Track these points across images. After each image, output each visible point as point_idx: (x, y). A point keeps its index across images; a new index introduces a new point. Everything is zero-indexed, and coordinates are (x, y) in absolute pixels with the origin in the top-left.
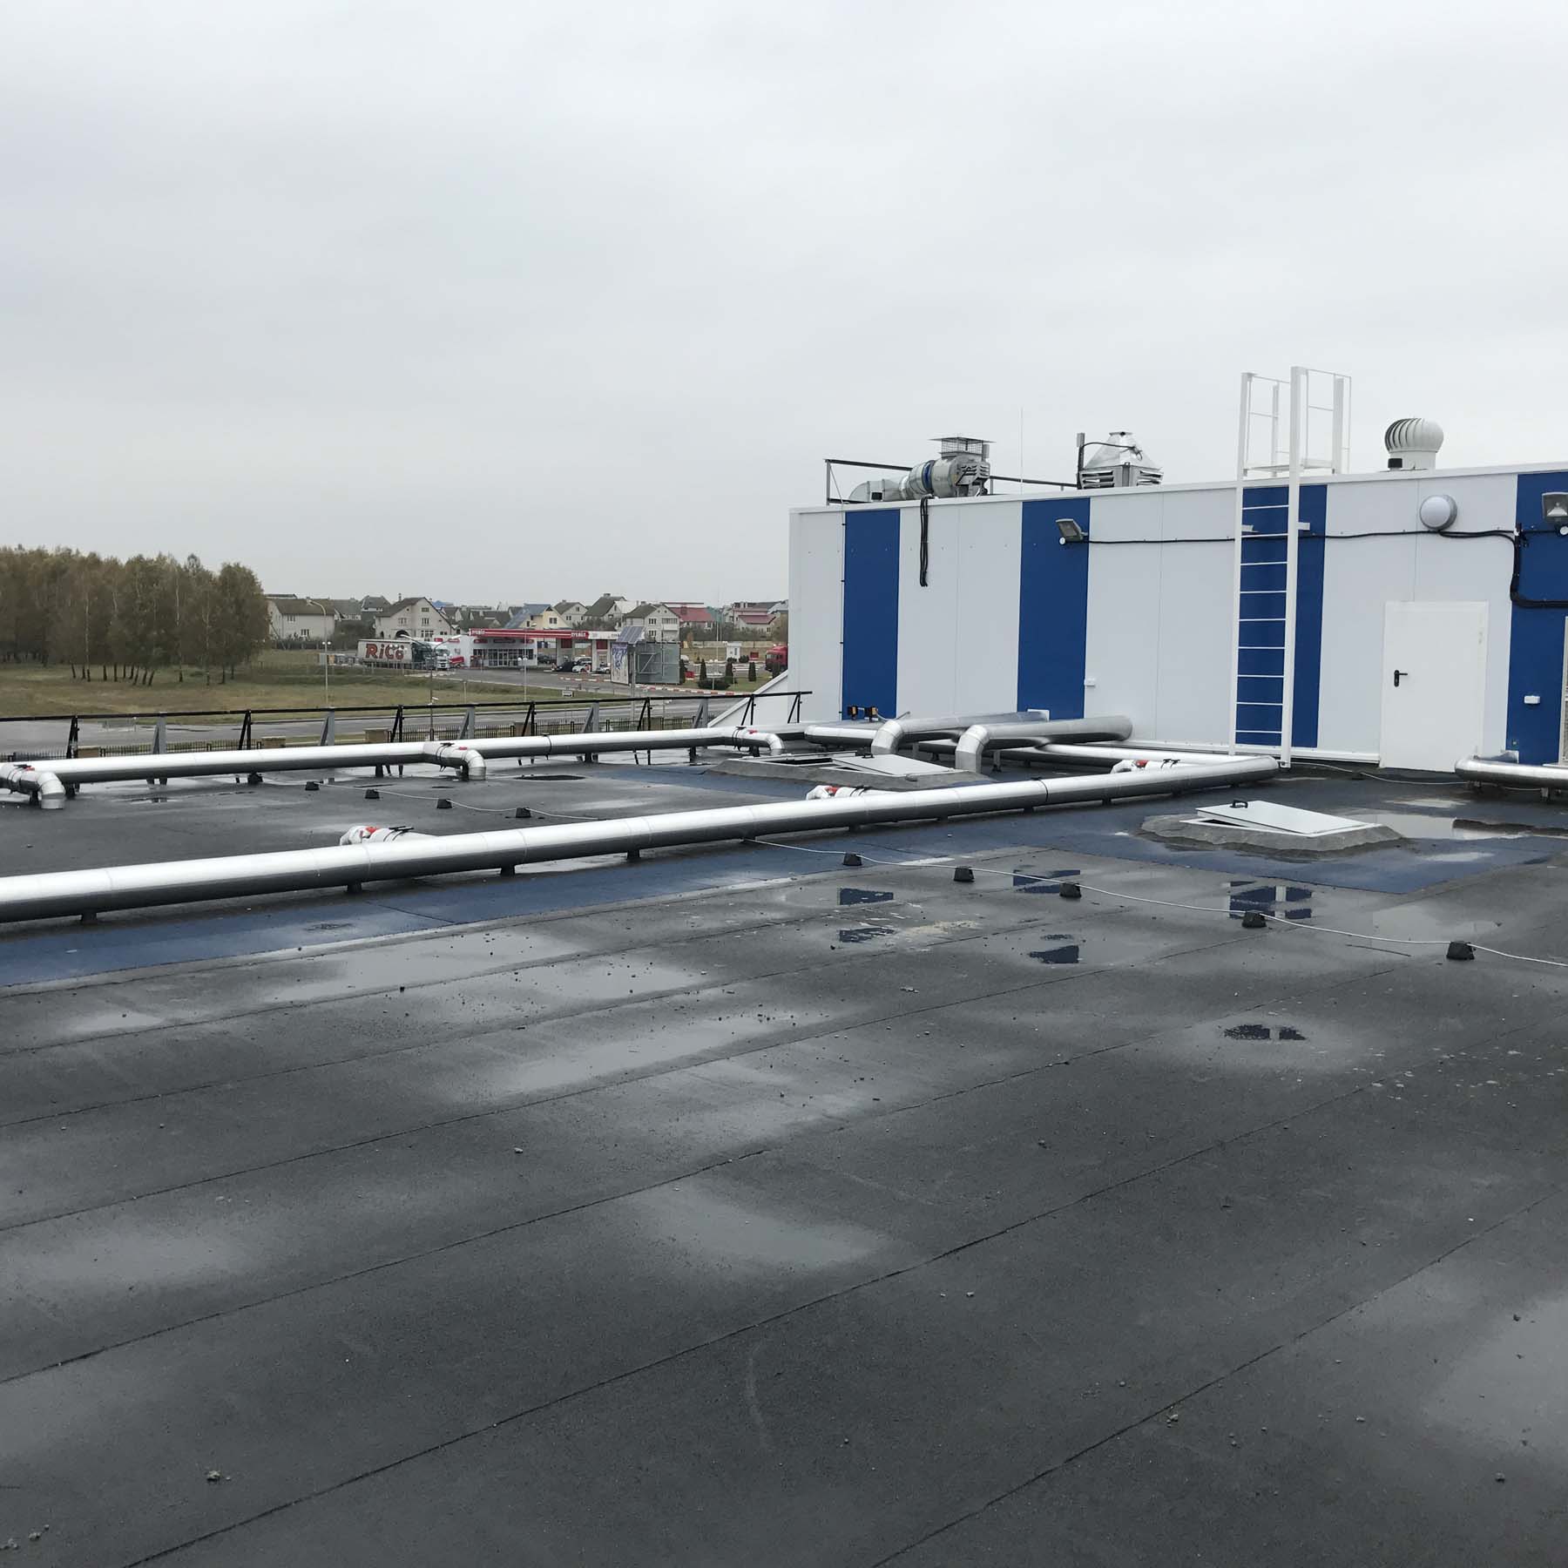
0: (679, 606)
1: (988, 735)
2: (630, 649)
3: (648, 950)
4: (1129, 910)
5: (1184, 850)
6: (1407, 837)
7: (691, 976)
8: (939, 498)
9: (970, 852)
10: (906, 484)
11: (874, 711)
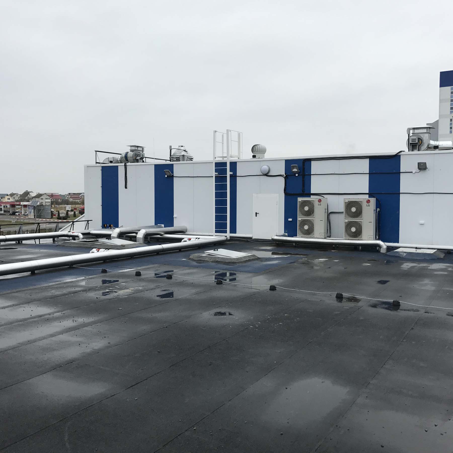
0: (51, 194)
1: (146, 232)
2: (34, 208)
3: (37, 302)
4: (186, 281)
5: (202, 263)
6: (259, 257)
7: (51, 309)
8: (130, 163)
9: (140, 267)
10: (120, 159)
11: (112, 226)
